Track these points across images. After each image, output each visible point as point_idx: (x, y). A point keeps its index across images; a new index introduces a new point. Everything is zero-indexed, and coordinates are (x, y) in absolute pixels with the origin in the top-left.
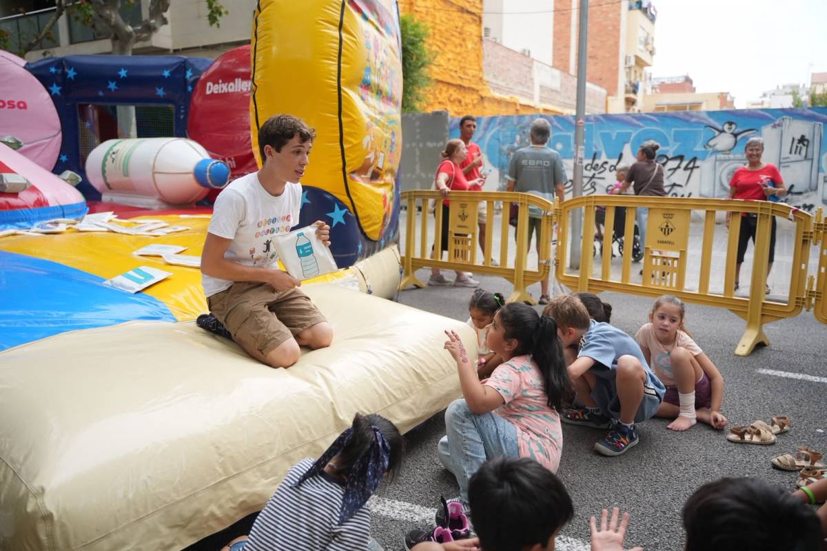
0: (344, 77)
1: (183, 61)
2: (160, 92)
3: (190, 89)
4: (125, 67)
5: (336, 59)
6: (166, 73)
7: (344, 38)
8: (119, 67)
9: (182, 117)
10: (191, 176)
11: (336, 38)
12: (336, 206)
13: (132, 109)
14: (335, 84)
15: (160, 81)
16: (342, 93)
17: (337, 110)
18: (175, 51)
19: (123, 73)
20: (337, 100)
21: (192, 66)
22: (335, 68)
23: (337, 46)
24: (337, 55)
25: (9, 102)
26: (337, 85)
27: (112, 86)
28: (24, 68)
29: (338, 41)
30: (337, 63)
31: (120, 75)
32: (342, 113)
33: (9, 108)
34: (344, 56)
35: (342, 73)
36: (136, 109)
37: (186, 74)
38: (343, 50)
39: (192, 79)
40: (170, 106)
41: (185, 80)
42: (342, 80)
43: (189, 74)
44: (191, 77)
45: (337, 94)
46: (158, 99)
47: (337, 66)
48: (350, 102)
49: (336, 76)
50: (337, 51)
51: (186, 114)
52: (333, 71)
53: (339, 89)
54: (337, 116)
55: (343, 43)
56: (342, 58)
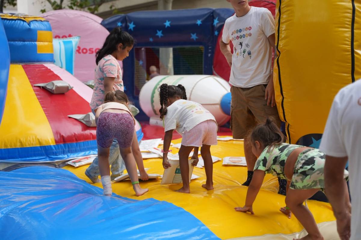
0: (357, 41)
1: (211, 11)
2: (194, 37)
3: (216, 33)
4: (169, 19)
5: (350, 27)
6: (199, 22)
7: (356, 8)
8: (165, 20)
9: (209, 55)
10: (218, 106)
11: (350, 9)
13: (171, 50)
14: (349, 48)
15: (194, 28)
16: (355, 55)
17: (350, 70)
19: (167, 24)
20: (350, 61)
21: (218, 15)
22: (349, 35)
23: (350, 15)
24: (350, 23)
25: (90, 49)
26: (350, 49)
27: (159, 34)
28: (101, 24)
29: (351, 11)
30: (350, 30)
31: (165, 26)
32: (355, 72)
33: (90, 53)
34: (357, 23)
35: (355, 38)
36: (174, 51)
37: (213, 22)
38: (356, 18)
39: (219, 25)
40: (201, 47)
41: (213, 26)
42: (355, 43)
43: (216, 21)
44: (217, 24)
45: (350, 56)
46: (193, 42)
47: (350, 33)
49: (350, 40)
50: (351, 20)
51: (212, 53)
52: (347, 37)
53: (353, 52)
54: (350, 75)
55: (356, 12)
56: (356, 25)
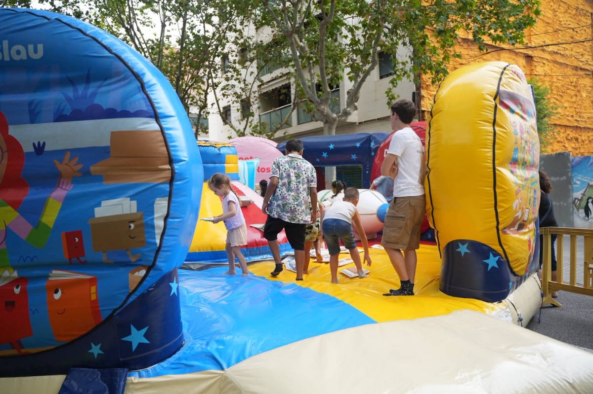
0: (498, 159)
1: (369, 135)
2: (354, 157)
3: (373, 154)
4: (333, 143)
5: (492, 147)
6: (358, 145)
7: (497, 131)
8: (329, 143)
9: (367, 172)
10: (375, 216)
11: (491, 132)
12: (491, 255)
13: (334, 168)
14: (491, 165)
15: (354, 150)
16: (497, 172)
17: (492, 184)
18: (360, 123)
19: (332, 147)
20: (492, 177)
21: (375, 138)
22: (491, 154)
23: (492, 138)
24: (492, 145)
25: (268, 169)
26: (492, 166)
27: (325, 155)
28: (276, 148)
29: (492, 134)
30: (492, 150)
31: (330, 148)
32: (497, 186)
33: (267, 172)
34: (498, 144)
35: (496, 157)
36: (337, 168)
37: (370, 144)
38: (497, 140)
39: (375, 147)
40: (360, 165)
41: (370, 148)
42: (496, 162)
43: (372, 144)
44: (373, 146)
45: (492, 173)
46: (353, 162)
47: (492, 153)
48: (504, 178)
49: (492, 159)
50: (492, 142)
51: (370, 170)
52: (489, 156)
53: (494, 169)
54: (492, 189)
55: (497, 135)
56: (496, 146)
